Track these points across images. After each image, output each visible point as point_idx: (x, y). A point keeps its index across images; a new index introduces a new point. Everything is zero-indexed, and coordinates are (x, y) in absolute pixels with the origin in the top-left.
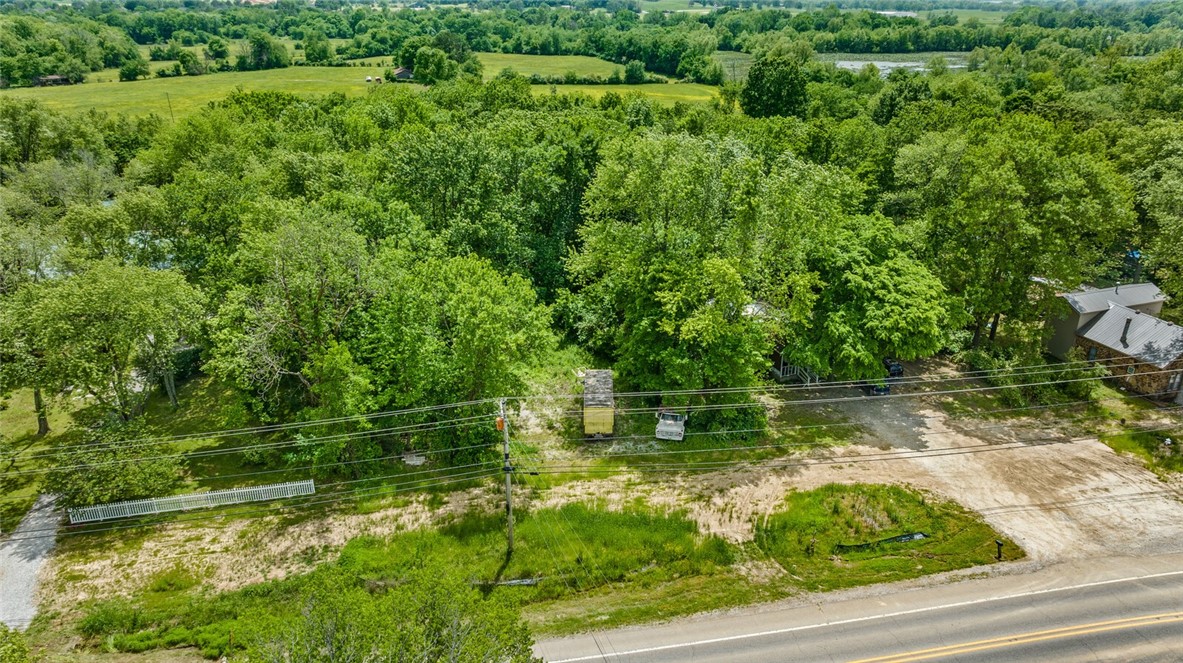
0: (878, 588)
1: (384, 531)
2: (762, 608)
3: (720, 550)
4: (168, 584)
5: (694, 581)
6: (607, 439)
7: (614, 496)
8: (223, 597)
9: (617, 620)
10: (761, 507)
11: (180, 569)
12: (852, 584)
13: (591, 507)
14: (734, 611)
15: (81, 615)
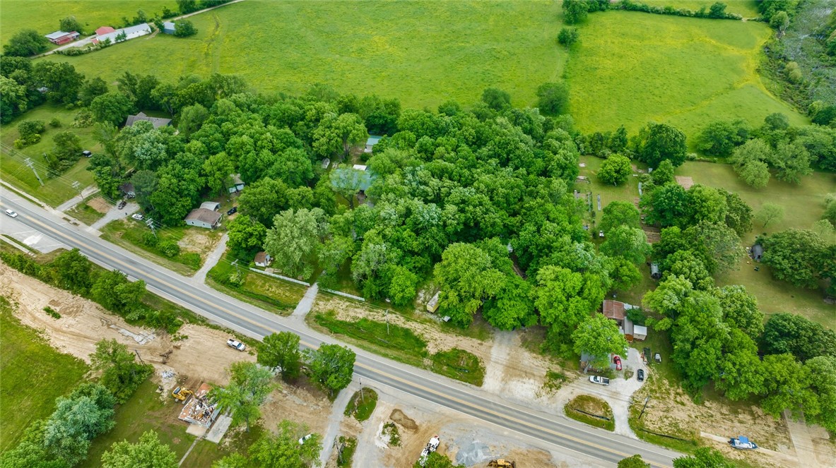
0: (444, 377)
1: (370, 318)
2: (419, 369)
3: (425, 355)
4: (331, 313)
5: (415, 358)
6: (432, 313)
7: (419, 330)
8: (337, 321)
9: (395, 358)
10: (443, 348)
11: (333, 311)
12: (442, 374)
13: (412, 331)
14: (414, 367)
15: (316, 314)
